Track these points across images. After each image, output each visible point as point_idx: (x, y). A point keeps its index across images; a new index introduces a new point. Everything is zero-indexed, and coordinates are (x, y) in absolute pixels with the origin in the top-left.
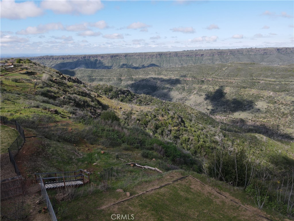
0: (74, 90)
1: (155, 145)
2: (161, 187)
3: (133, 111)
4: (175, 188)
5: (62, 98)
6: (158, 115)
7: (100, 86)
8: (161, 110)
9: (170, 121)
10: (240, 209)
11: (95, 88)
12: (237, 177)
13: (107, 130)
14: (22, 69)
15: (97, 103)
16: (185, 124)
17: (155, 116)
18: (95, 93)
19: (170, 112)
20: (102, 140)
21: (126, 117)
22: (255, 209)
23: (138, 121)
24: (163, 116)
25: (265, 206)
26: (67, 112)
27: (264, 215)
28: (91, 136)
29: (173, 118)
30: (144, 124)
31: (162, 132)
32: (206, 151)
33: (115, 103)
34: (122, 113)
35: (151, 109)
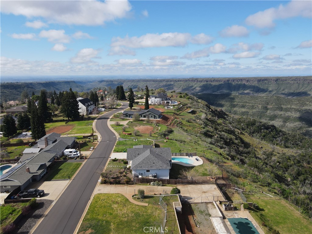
0: (222, 127)
2: (270, 199)
3: (274, 153)
4: (275, 201)
6: (303, 161)
7: (243, 119)
10: (294, 211)
11: (237, 121)
14: (187, 108)
15: (240, 141)
17: (299, 162)
18: (238, 130)
20: (249, 178)
21: (265, 157)
23: (278, 163)
24: (309, 164)
30: (285, 167)
33: (256, 142)
34: (262, 153)
35: (296, 153)
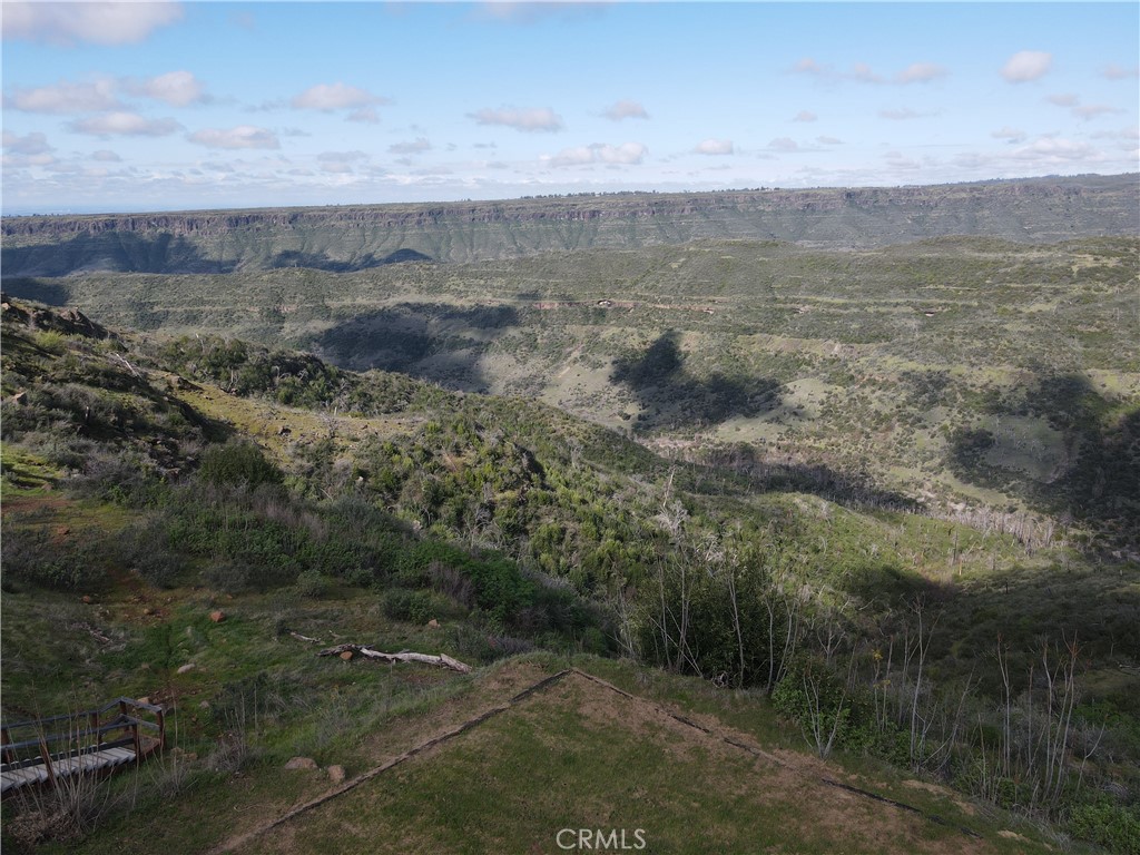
0: (70, 365)
1: (434, 566)
2: (468, 727)
3: (337, 440)
4: (522, 723)
5: (16, 402)
6: (440, 448)
7: (190, 345)
8: (449, 430)
9: (487, 468)
10: (756, 768)
11: (166, 354)
12: (741, 655)
13: (233, 525)
15: (178, 415)
16: (543, 476)
17: (428, 455)
18: (166, 374)
19: (484, 435)
20: (213, 566)
21: (307, 464)
22: (807, 760)
23: (361, 478)
24: (459, 453)
25: (837, 746)
26: (41, 460)
27: (838, 775)
28: (163, 554)
29: (497, 456)
30: (387, 486)
31: (460, 513)
32: (630, 570)
33: (258, 411)
34: (290, 451)
35: (411, 427)
